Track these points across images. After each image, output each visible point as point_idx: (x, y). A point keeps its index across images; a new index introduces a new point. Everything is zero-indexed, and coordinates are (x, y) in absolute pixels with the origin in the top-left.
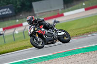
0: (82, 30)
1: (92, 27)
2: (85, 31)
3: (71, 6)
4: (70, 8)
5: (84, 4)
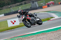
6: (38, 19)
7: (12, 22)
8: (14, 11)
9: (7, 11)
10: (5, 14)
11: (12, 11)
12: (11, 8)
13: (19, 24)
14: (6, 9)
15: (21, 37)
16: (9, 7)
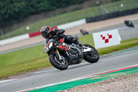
0: (26, 65)
1: (40, 61)
2: (30, 67)
3: (10, 31)
4: (8, 34)
5: (28, 28)
6: (89, 49)
7: (104, 38)
8: (107, 12)
9: (93, 12)
10: (89, 20)
11: (103, 13)
12: (102, 6)
13: (119, 43)
14: (90, 9)
15: (124, 74)
16: (98, 3)
